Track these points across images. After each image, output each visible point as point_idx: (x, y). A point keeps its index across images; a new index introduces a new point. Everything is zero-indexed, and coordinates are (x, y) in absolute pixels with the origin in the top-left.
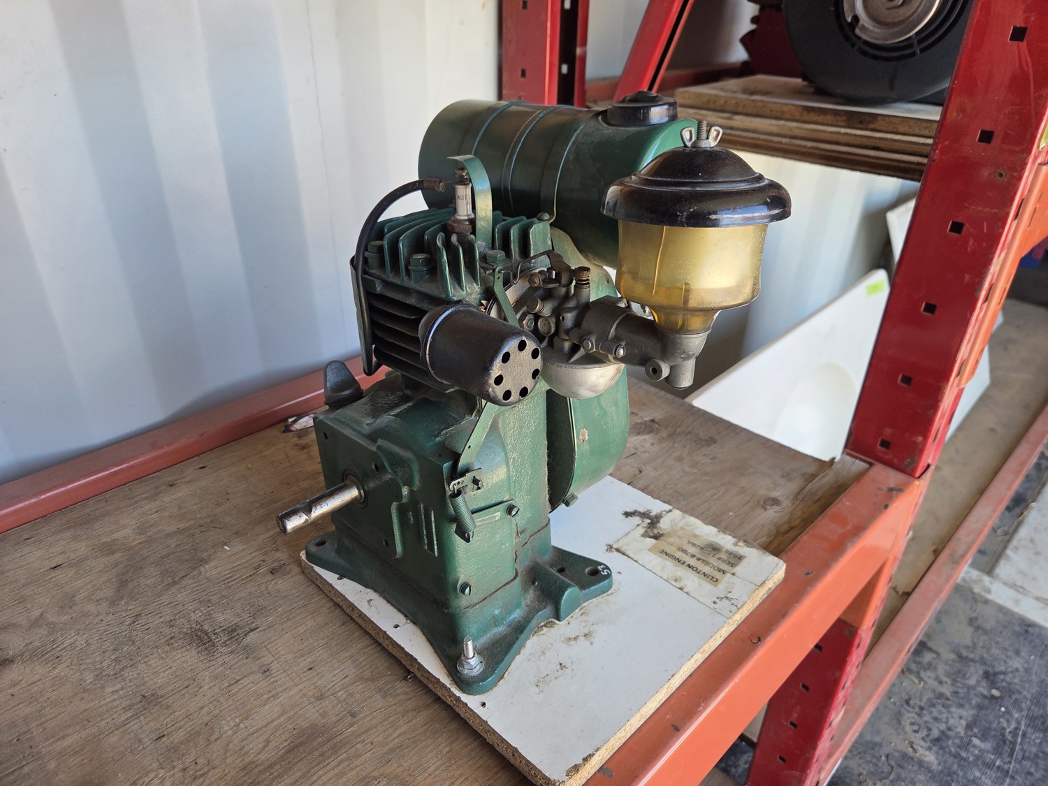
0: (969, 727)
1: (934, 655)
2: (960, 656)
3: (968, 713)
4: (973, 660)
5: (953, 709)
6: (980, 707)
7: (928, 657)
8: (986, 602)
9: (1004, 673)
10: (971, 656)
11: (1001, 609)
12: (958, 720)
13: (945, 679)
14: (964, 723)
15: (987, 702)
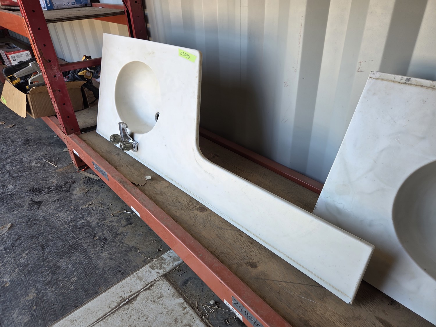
0: (88, 222)
1: (123, 225)
2: (118, 234)
3: (94, 224)
4: (115, 238)
5: (97, 220)
6: (93, 229)
7: (124, 223)
8: (145, 263)
9: (103, 247)
10: (117, 239)
11: (138, 268)
12: (93, 220)
13: (111, 224)
14: (91, 221)
15: (94, 233)
